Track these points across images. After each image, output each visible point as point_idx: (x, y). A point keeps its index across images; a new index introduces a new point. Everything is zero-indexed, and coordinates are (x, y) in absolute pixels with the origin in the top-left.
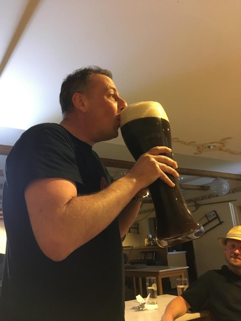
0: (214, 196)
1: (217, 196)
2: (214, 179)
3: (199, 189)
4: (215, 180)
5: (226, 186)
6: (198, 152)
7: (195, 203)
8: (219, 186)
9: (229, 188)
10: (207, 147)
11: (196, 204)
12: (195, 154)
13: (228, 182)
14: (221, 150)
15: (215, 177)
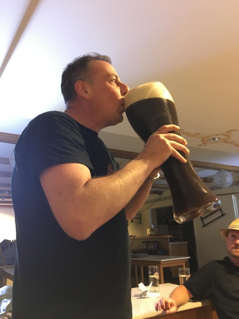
0: (217, 188)
1: (220, 188)
5: (229, 179)
6: (203, 144)
8: (222, 178)
9: (232, 181)
10: (212, 139)
12: (200, 145)
13: (231, 174)
14: (225, 142)
15: (219, 169)
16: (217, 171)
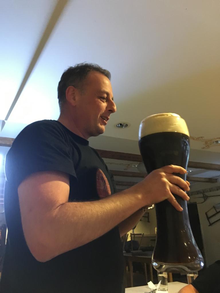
3: (207, 182)
6: (206, 146)
7: (203, 194)
10: (215, 142)
11: (205, 196)
12: (204, 148)
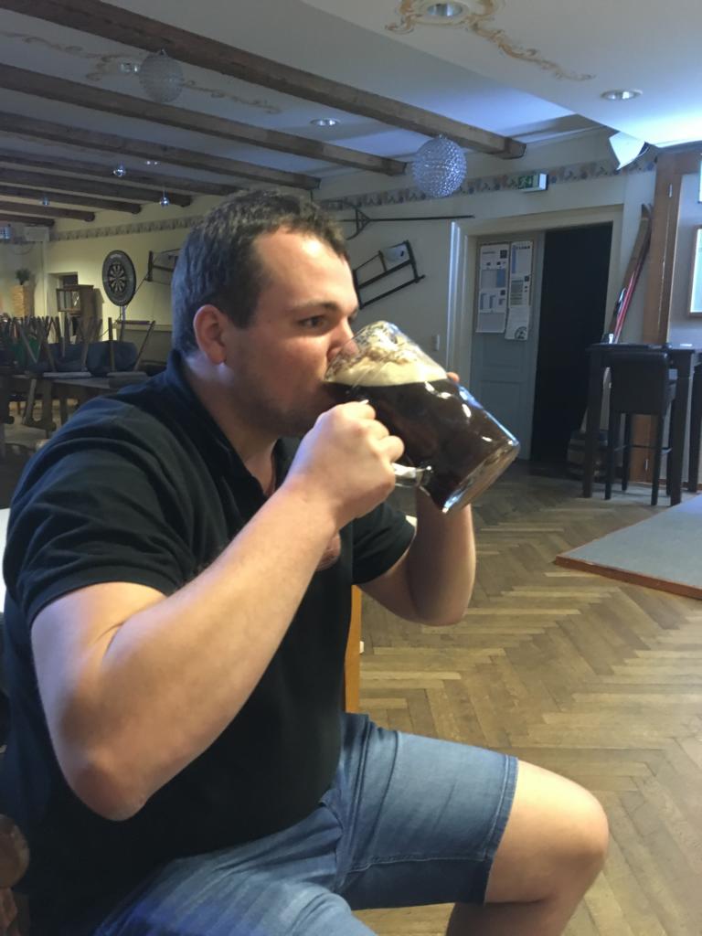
0: (415, 198)
1: (423, 197)
2: (426, 139)
3: (375, 170)
4: (429, 142)
5: (456, 168)
6: (403, 22)
8: (438, 164)
9: (463, 177)
10: (435, 8)
12: (391, 28)
13: (465, 154)
15: (432, 133)
16: (424, 140)
